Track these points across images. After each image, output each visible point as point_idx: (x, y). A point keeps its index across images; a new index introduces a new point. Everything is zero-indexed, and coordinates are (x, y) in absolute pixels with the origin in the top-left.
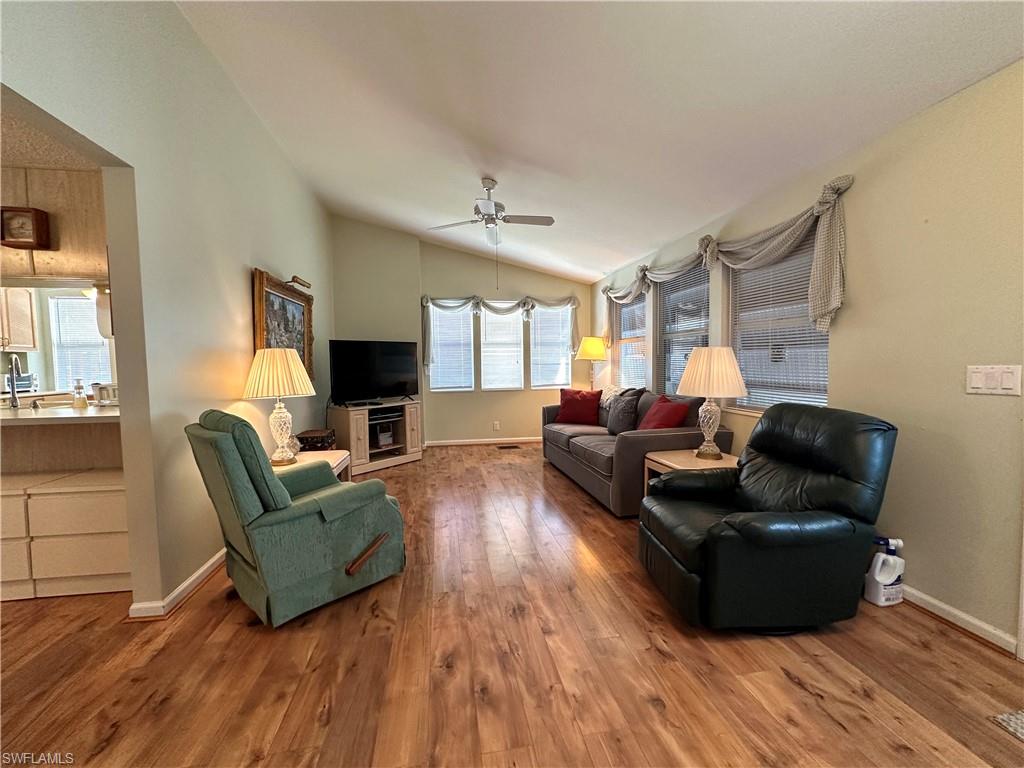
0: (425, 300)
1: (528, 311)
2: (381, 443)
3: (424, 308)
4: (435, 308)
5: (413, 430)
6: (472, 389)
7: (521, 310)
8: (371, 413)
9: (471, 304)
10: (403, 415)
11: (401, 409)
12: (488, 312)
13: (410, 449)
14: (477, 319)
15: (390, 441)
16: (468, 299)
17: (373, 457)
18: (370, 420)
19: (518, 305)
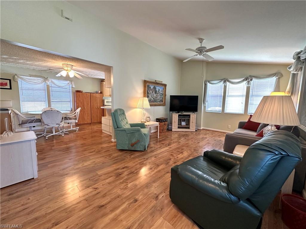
0: (206, 82)
1: (249, 82)
2: (182, 124)
3: (206, 85)
4: (210, 84)
5: (192, 122)
6: (221, 112)
7: (245, 82)
8: (179, 115)
9: (223, 82)
10: (190, 117)
11: (189, 116)
12: (230, 84)
13: (191, 128)
14: (225, 87)
15: (185, 124)
16: (222, 80)
17: (179, 128)
18: (179, 117)
19: (244, 80)
